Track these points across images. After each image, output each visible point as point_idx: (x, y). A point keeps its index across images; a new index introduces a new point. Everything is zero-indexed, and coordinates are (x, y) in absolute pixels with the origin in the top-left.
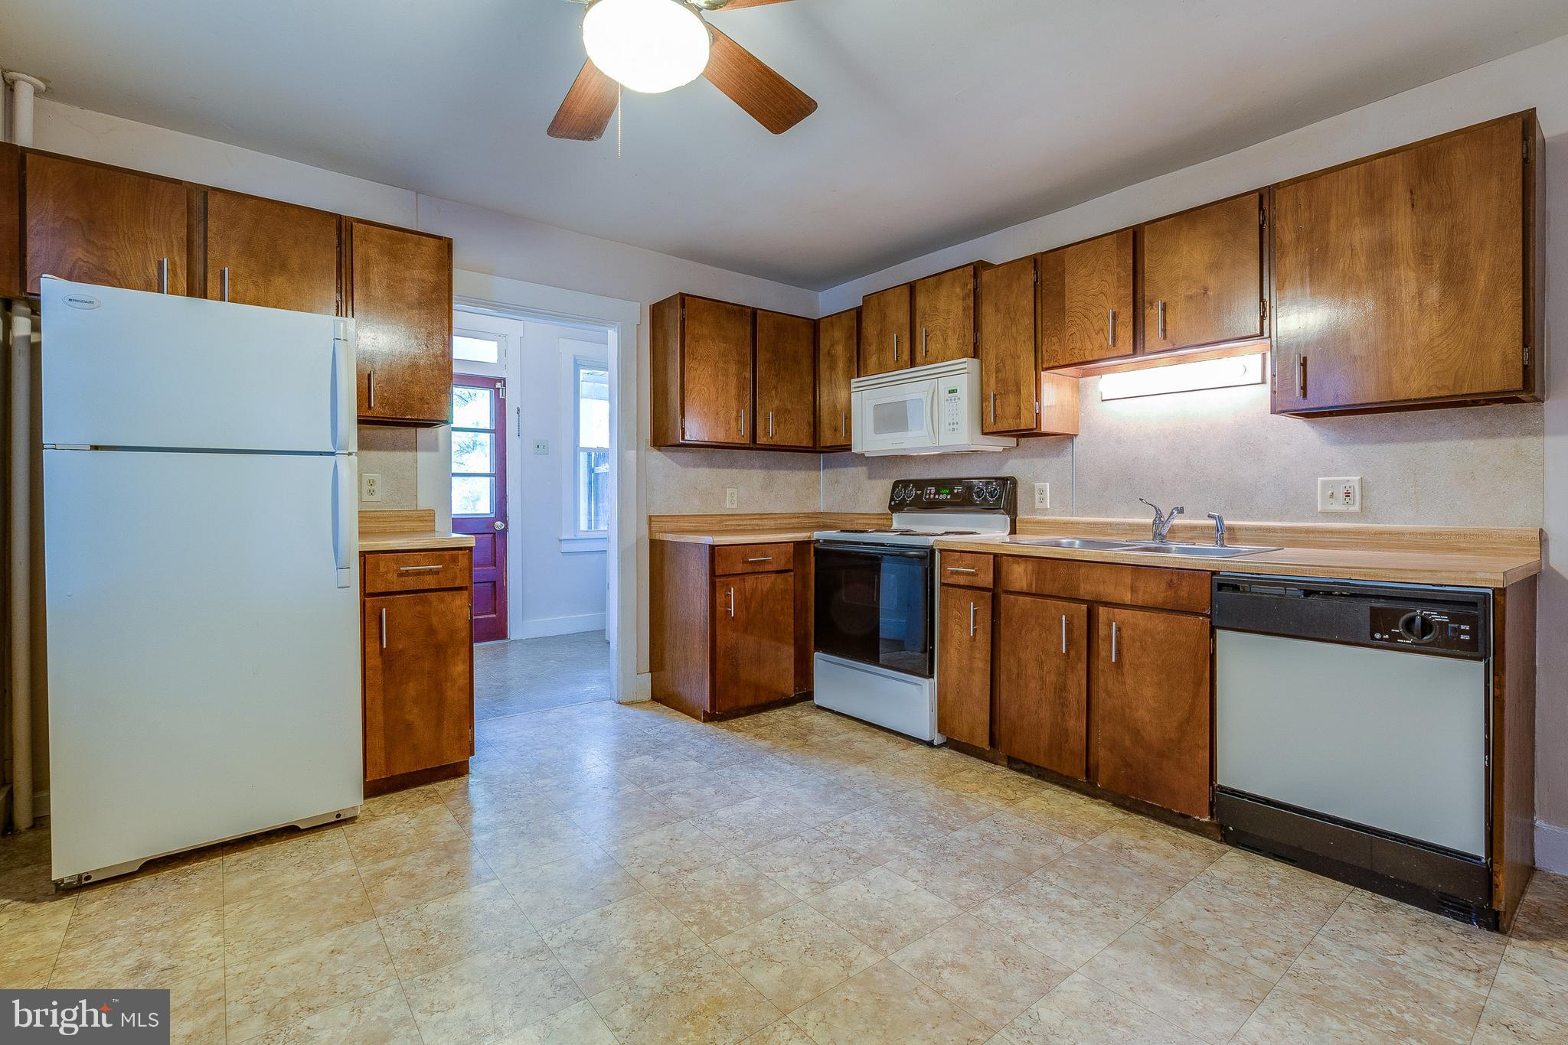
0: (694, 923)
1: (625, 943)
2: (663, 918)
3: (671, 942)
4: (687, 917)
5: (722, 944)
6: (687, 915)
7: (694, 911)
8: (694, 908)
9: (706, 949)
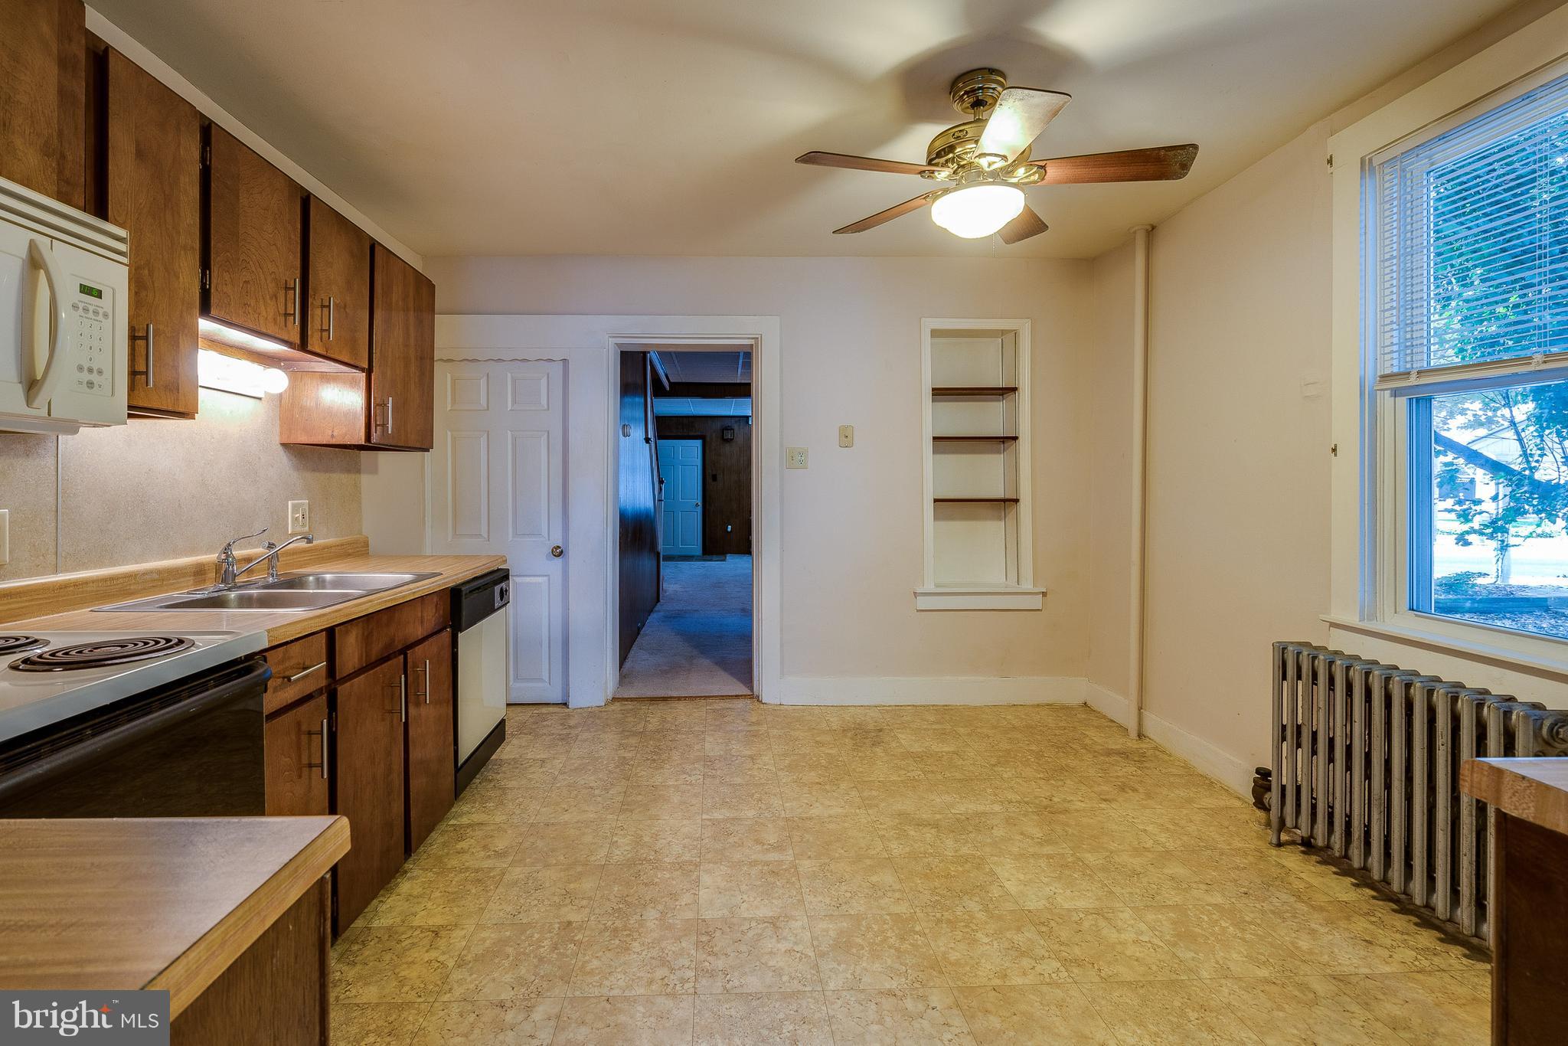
0: (917, 933)
1: (986, 940)
2: (942, 949)
3: (944, 925)
4: (920, 940)
5: (903, 909)
6: (920, 942)
7: (910, 944)
8: (909, 947)
9: (917, 910)
